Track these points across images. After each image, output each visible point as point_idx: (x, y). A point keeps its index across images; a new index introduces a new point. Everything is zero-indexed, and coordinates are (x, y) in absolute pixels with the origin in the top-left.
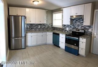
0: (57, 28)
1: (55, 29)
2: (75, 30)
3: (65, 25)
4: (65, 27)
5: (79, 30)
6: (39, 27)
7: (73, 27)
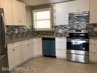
0: (41, 32)
1: (39, 33)
2: (74, 31)
3: (56, 27)
4: (57, 28)
5: (81, 31)
6: (16, 32)
7: (69, 27)
